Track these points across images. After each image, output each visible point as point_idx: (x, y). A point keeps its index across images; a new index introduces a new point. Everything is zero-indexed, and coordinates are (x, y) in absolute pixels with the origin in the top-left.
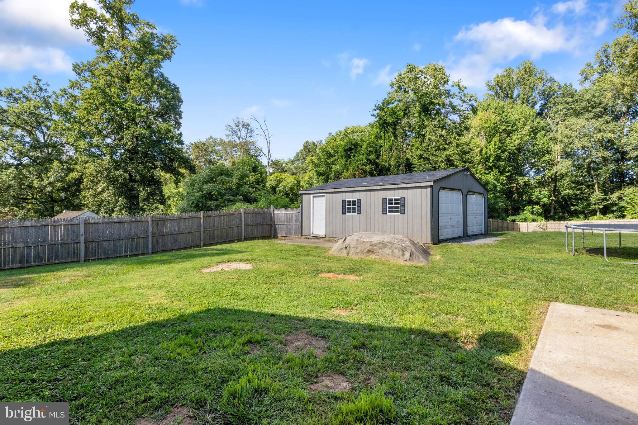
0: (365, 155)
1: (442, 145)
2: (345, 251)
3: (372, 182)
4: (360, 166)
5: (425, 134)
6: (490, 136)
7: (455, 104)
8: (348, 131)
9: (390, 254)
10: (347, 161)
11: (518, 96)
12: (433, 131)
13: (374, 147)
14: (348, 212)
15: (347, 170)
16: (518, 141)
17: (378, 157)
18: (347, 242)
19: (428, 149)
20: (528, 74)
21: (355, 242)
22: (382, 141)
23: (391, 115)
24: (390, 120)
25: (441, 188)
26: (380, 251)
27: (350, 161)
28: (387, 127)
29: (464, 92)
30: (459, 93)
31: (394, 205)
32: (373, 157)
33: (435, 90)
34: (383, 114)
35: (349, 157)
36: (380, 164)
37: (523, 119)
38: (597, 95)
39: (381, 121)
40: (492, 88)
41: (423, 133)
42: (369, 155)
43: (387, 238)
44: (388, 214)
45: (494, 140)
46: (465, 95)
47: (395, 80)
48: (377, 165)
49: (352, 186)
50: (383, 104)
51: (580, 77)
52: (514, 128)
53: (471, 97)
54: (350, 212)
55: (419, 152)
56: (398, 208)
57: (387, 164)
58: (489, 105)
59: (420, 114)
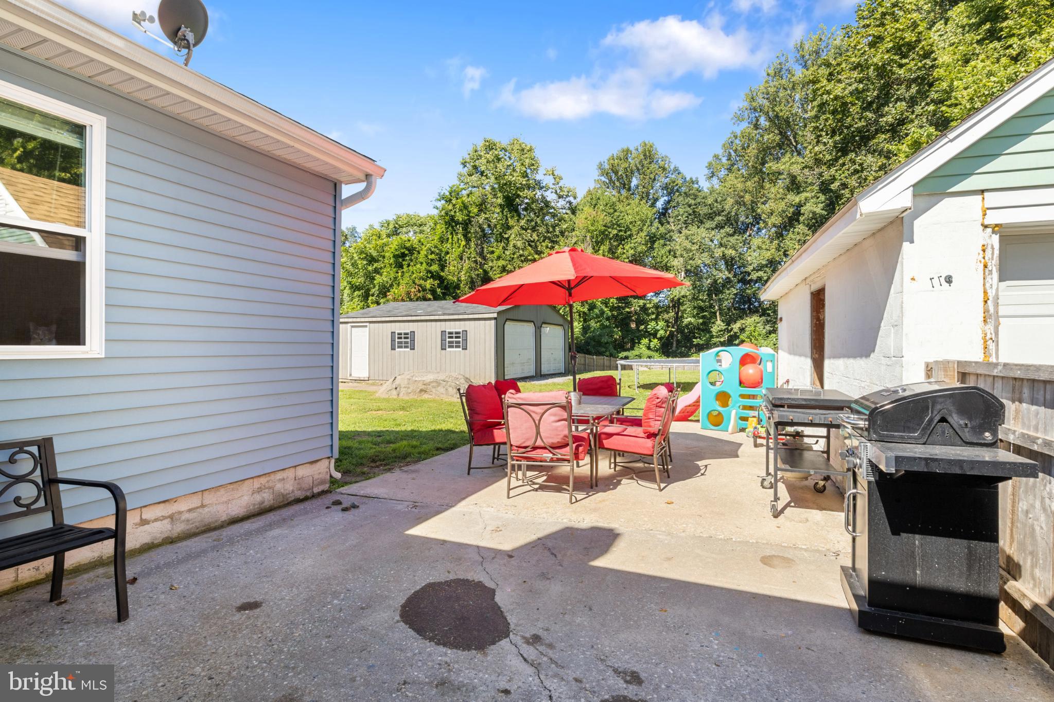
0: (424, 264)
1: (530, 254)
2: (395, 392)
3: (429, 309)
4: (417, 281)
5: (509, 238)
6: (597, 243)
7: (548, 199)
8: (400, 223)
9: (444, 392)
10: (397, 273)
11: (637, 187)
12: (520, 235)
13: (437, 254)
14: (399, 347)
15: (398, 285)
16: (632, 252)
17: (442, 268)
18: (397, 382)
19: (513, 258)
20: (648, 160)
21: (406, 382)
22: (449, 246)
23: (461, 210)
24: (460, 217)
25: (507, 320)
26: (434, 390)
27: (403, 272)
28: (456, 226)
29: (560, 185)
30: (554, 184)
31: (454, 340)
32: (435, 268)
33: (521, 179)
34: (450, 207)
35: (401, 266)
36: (446, 279)
37: (639, 223)
38: (719, 200)
39: (447, 218)
40: (604, 173)
41: (506, 236)
42: (430, 265)
43: (442, 377)
44: (448, 349)
45: (602, 248)
46: (561, 188)
47: (468, 157)
48: (441, 279)
49: (405, 313)
50: (450, 193)
51: (706, 171)
52: (629, 233)
53: (568, 192)
54: (401, 347)
55: (501, 263)
56: (459, 342)
57: (455, 279)
58: (599, 199)
59: (503, 210)
